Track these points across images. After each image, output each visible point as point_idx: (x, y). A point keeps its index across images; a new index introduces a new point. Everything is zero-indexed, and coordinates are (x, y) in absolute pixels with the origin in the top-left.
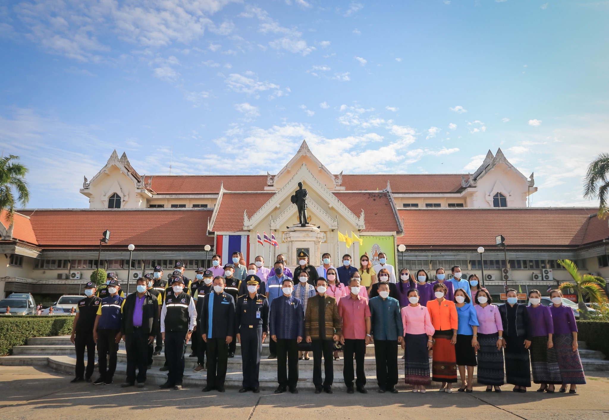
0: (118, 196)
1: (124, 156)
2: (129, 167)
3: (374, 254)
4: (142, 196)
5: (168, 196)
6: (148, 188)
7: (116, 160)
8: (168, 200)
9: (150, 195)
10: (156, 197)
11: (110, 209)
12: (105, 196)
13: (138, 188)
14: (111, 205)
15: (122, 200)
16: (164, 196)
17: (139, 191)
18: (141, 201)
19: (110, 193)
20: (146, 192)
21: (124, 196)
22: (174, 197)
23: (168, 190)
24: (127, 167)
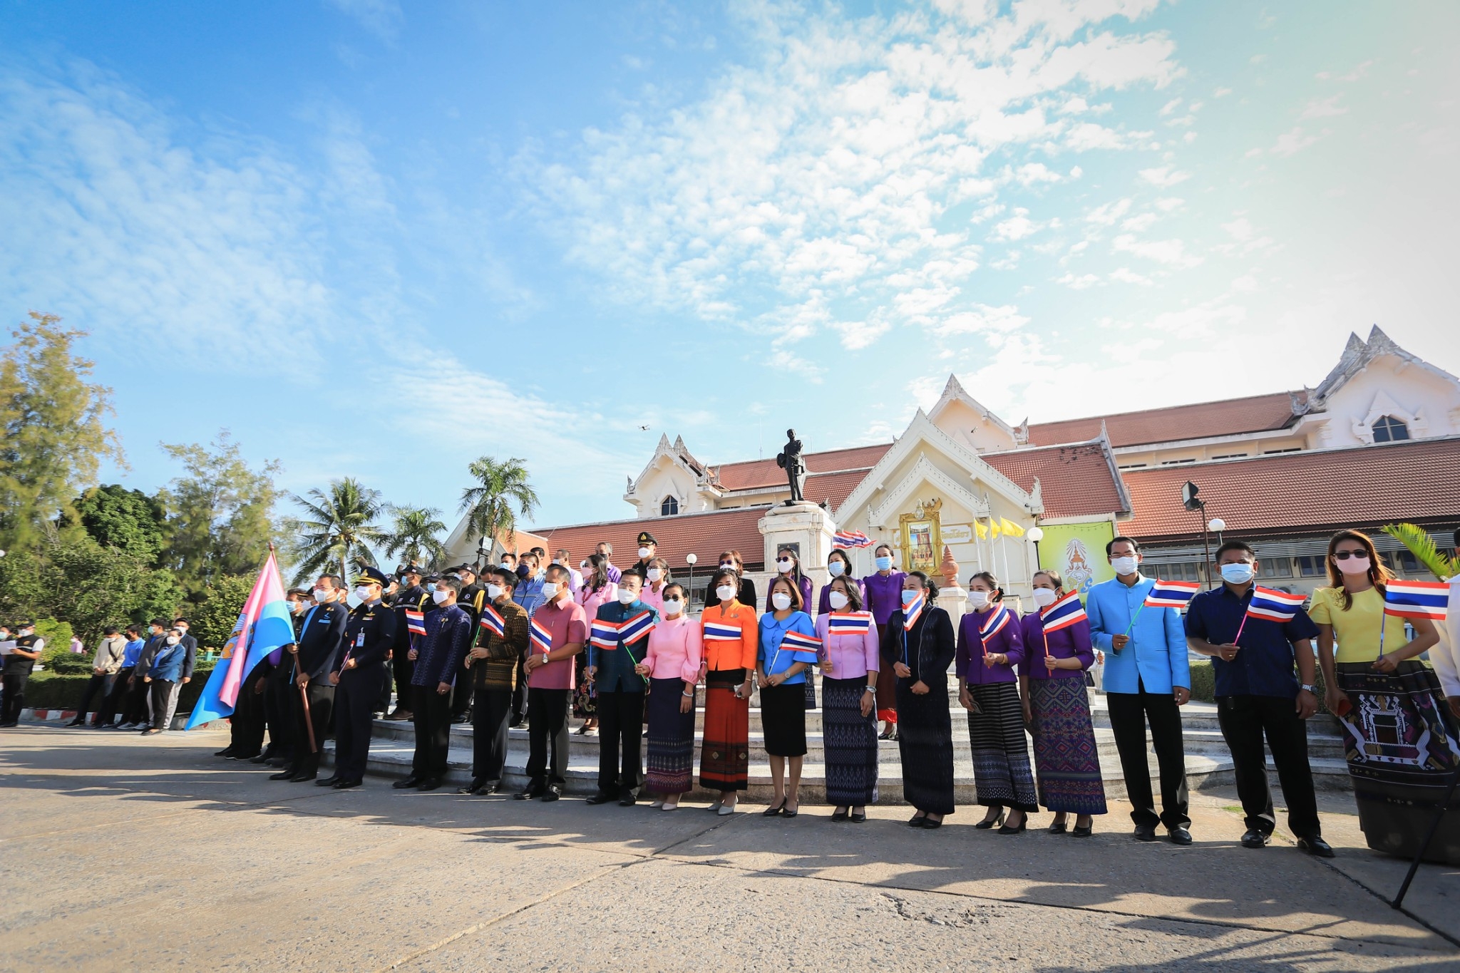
0: (674, 500)
1: (679, 440)
2: (686, 454)
3: (1072, 557)
4: (706, 496)
5: (744, 493)
6: (715, 483)
7: (667, 447)
8: (746, 498)
9: (718, 493)
10: (725, 496)
11: (664, 517)
12: (656, 501)
13: (699, 486)
14: (665, 511)
15: (679, 506)
16: (738, 494)
17: (701, 489)
18: (705, 504)
19: (662, 498)
20: (710, 490)
21: (682, 498)
22: (753, 492)
23: (746, 483)
24: (684, 456)
